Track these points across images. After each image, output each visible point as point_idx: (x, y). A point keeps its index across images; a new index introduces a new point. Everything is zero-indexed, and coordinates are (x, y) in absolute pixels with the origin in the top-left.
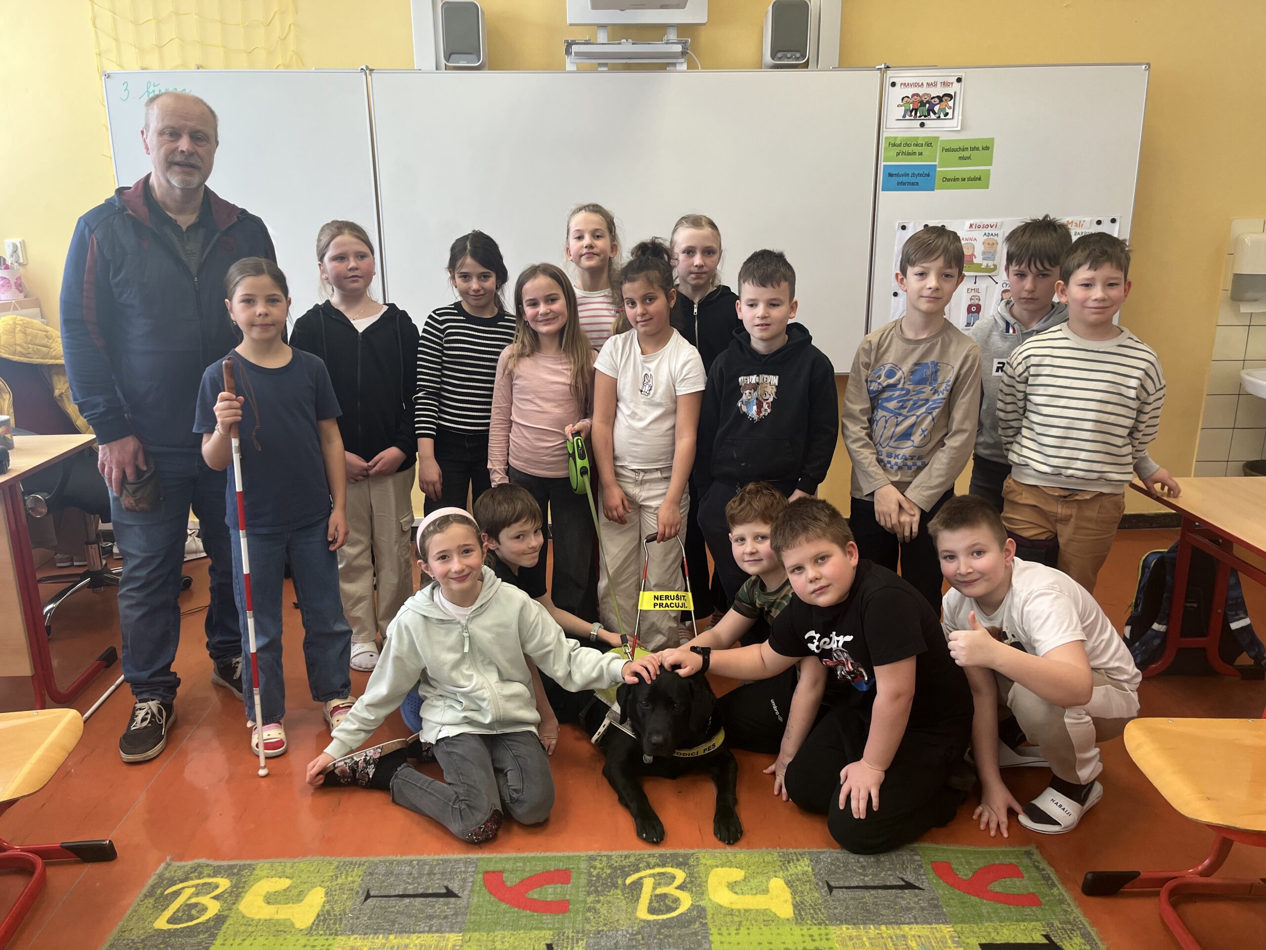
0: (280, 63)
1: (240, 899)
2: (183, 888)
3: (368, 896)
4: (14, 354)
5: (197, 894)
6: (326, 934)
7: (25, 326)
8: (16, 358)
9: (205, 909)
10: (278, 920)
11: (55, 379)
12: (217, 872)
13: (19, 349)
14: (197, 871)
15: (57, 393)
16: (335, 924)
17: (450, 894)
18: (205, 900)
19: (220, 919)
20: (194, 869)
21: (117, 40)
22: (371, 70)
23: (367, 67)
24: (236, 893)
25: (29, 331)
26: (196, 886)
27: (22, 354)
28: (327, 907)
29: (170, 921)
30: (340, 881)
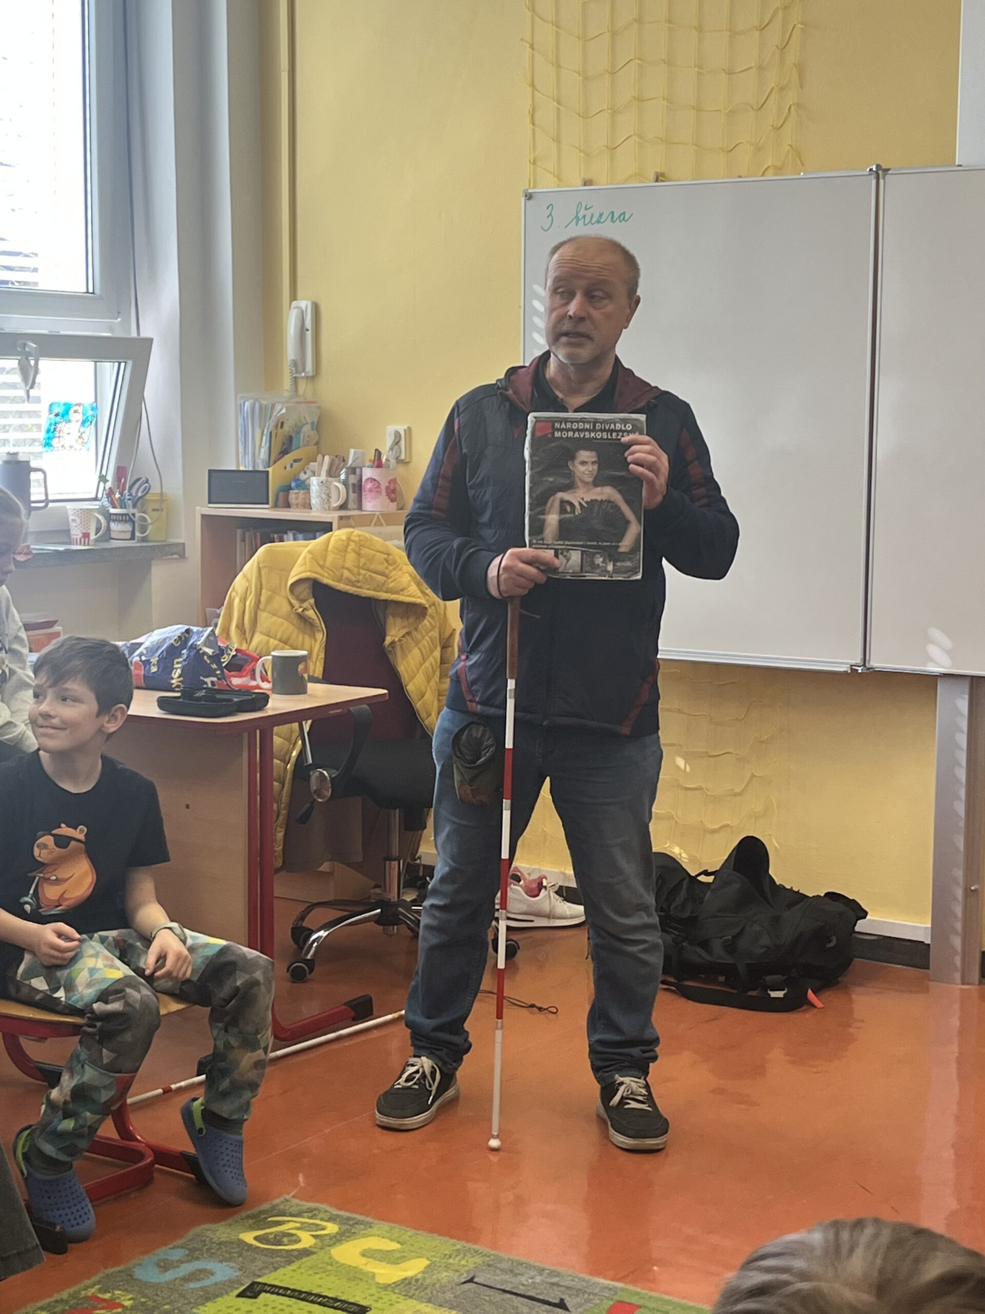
0: (770, 164)
1: (338, 1244)
2: (289, 1221)
3: (471, 1280)
4: (339, 580)
5: (298, 1229)
6: (400, 1294)
7: (362, 543)
8: (341, 586)
9: (298, 1241)
10: (361, 1270)
11: (390, 620)
12: (331, 1219)
13: (346, 574)
14: (313, 1214)
15: (388, 640)
16: (416, 1290)
17: (562, 1305)
18: (303, 1235)
19: (306, 1253)
20: (310, 1210)
21: (558, 140)
22: (886, 170)
23: (878, 166)
24: (337, 1239)
25: (364, 551)
26: (302, 1223)
27: (349, 582)
28: (420, 1276)
29: (256, 1238)
30: (451, 1261)
